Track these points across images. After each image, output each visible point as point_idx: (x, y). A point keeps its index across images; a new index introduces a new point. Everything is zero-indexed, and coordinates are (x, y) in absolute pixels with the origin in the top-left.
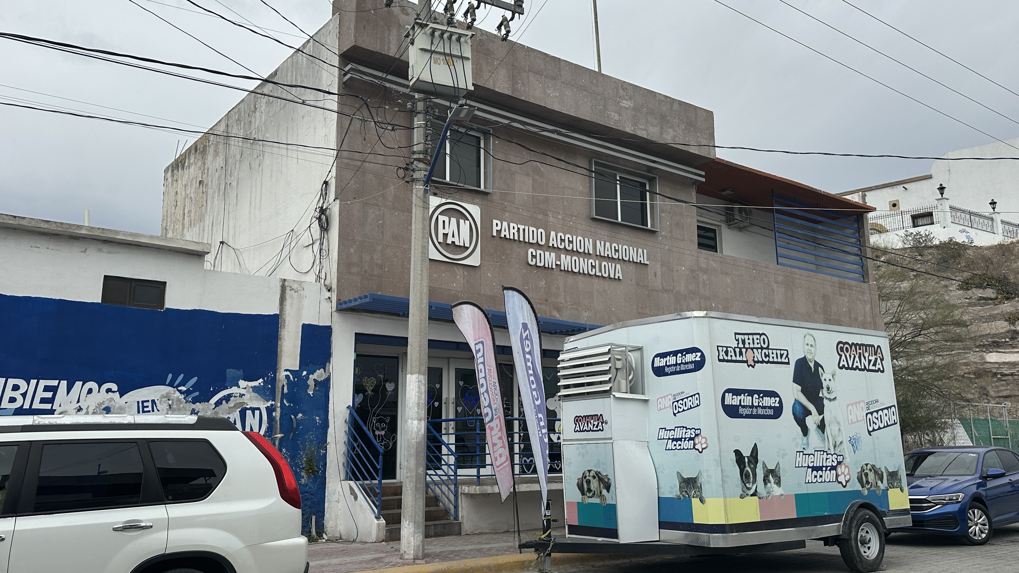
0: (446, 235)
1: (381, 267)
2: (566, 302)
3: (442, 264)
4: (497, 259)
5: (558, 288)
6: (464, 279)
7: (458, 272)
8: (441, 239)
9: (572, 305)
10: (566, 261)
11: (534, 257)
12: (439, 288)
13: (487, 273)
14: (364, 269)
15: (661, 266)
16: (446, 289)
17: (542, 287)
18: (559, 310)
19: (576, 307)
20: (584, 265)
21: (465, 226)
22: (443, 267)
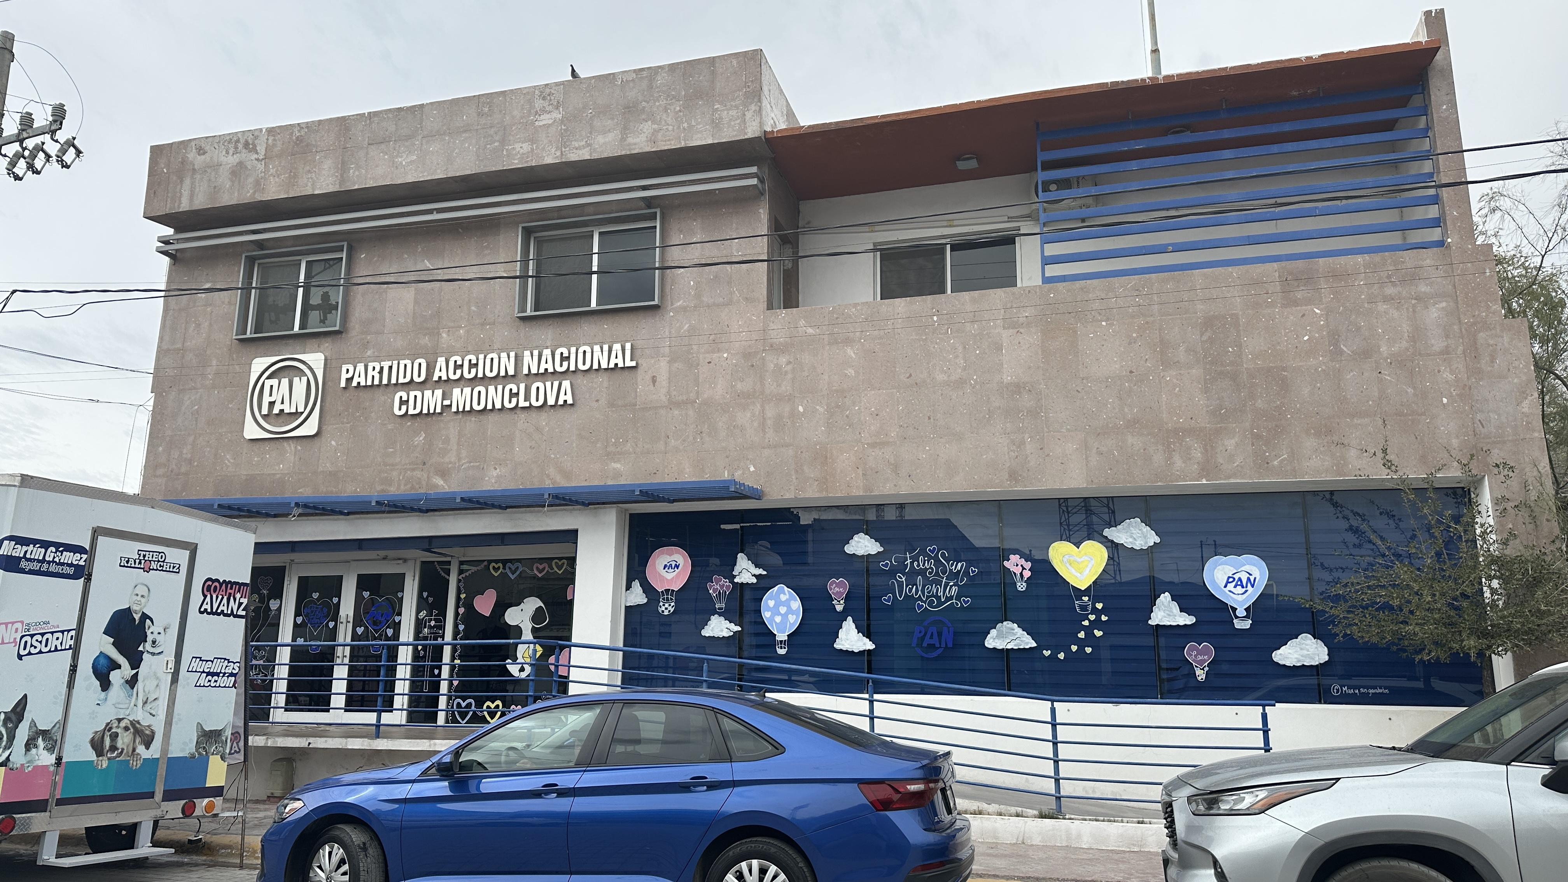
0: (272, 404)
1: (190, 462)
2: (459, 460)
3: (267, 443)
4: (347, 419)
5: (447, 441)
6: (295, 456)
7: (288, 448)
8: (265, 411)
9: (470, 462)
10: (461, 397)
11: (402, 402)
12: (258, 474)
13: (331, 441)
14: (170, 469)
15: (669, 362)
16: (269, 474)
17: (418, 444)
18: (443, 473)
19: (478, 464)
20: (495, 396)
21: (300, 385)
22: (267, 446)
